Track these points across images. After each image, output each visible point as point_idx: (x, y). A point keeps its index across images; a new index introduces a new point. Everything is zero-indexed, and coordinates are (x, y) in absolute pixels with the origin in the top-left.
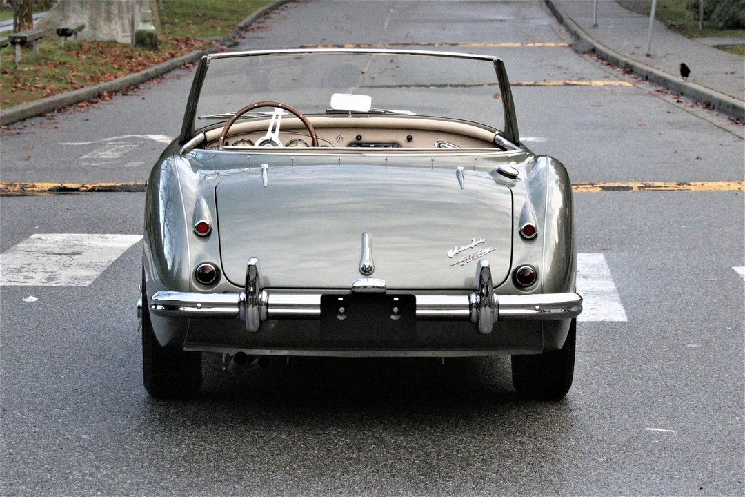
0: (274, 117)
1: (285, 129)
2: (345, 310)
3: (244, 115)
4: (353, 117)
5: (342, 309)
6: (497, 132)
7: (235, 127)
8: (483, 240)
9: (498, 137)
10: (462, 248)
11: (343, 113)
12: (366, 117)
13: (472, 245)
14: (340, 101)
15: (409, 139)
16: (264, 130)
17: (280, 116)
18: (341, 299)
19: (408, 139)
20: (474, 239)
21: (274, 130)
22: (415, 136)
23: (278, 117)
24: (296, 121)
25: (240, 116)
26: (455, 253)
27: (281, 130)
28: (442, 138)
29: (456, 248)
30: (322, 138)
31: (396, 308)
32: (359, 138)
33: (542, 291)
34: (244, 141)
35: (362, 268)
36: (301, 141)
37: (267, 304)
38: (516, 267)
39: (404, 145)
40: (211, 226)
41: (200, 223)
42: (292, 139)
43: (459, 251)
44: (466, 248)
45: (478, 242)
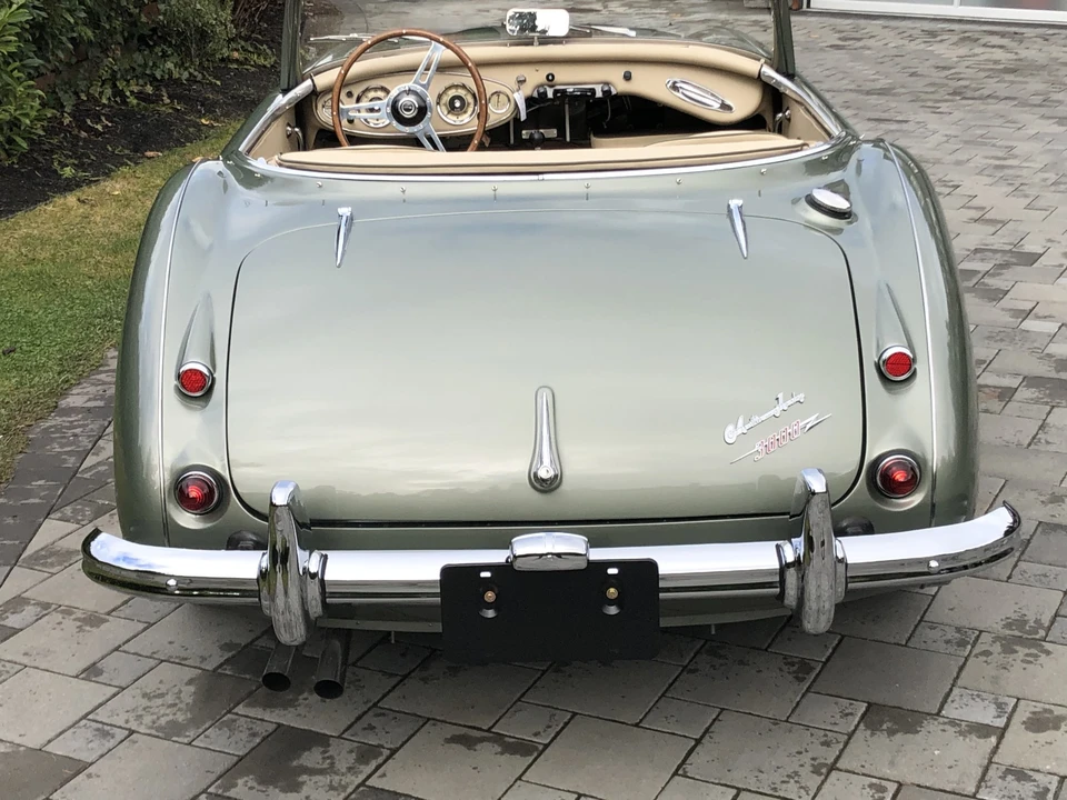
2: (496, 595)
4: (541, 44)
5: (490, 596)
6: (761, 61)
7: (357, 67)
8: (801, 397)
9: (765, 69)
10: (756, 419)
11: (526, 40)
12: (561, 43)
13: (777, 411)
15: (628, 77)
18: (485, 574)
19: (625, 77)
20: (780, 396)
22: (636, 71)
24: (448, 55)
26: (740, 432)
28: (677, 75)
29: (741, 421)
30: (494, 80)
31: (612, 590)
32: (550, 78)
33: (933, 505)
34: (376, 89)
35: (535, 475)
36: (464, 87)
37: (322, 581)
38: (875, 455)
39: (620, 86)
40: (213, 379)
41: (190, 370)
42: (447, 84)
43: (748, 426)
44: (763, 418)
45: (790, 402)
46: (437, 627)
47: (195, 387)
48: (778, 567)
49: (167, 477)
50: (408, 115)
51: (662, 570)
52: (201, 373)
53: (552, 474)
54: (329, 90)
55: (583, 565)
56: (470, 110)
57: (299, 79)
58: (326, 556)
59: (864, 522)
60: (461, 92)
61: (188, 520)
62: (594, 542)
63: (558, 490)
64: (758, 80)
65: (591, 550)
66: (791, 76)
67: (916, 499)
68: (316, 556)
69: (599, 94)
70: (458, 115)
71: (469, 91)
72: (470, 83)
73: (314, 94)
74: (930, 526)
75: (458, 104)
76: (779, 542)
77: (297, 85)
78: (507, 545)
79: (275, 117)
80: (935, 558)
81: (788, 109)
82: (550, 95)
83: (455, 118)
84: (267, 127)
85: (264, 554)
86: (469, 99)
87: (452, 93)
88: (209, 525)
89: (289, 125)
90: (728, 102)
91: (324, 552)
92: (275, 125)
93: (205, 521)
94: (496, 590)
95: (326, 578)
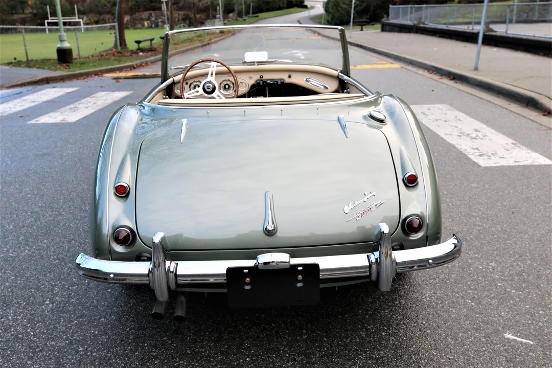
0: (211, 67)
1: (218, 73)
2: (251, 279)
3: (196, 66)
4: (258, 65)
5: (248, 280)
6: (339, 71)
7: (189, 74)
8: (374, 193)
9: (340, 74)
10: (357, 203)
11: (252, 63)
12: (265, 64)
13: (365, 199)
14: (250, 56)
15: (290, 77)
16: (206, 75)
17: (215, 66)
18: (246, 271)
20: (366, 193)
21: (212, 74)
22: (293, 75)
23: (214, 67)
24: (224, 68)
25: (192, 67)
26: (350, 208)
27: (216, 74)
28: (308, 76)
29: (350, 204)
30: (241, 78)
31: (300, 276)
32: (261, 77)
33: (427, 237)
34: (197, 81)
35: (266, 229)
36: (229, 80)
37: (176, 275)
38: (404, 217)
39: (288, 80)
40: (130, 189)
41: (120, 185)
42: (224, 79)
43: (353, 206)
44: (360, 202)
45: (370, 195)
46: (225, 291)
47: (122, 192)
48: (368, 264)
49: (111, 231)
50: (208, 90)
51: (321, 267)
52: (124, 186)
53: (273, 228)
54: (179, 82)
55: (289, 267)
56: (232, 89)
57: (168, 77)
58: (177, 263)
59: (400, 244)
60: (229, 83)
61: (119, 249)
62: (292, 256)
63: (275, 235)
64: (338, 78)
65: (291, 259)
66: (349, 77)
67: (420, 235)
68: (173, 263)
69: (279, 83)
70: (227, 91)
71: (231, 82)
72: (232, 79)
73: (174, 83)
74: (426, 246)
75: (227, 87)
76: (368, 254)
77: (167, 80)
78: (255, 258)
79: (159, 92)
80: (431, 259)
81: (348, 88)
82: (261, 83)
83: (226, 92)
84: (156, 95)
85: (151, 263)
86: (231, 85)
87: (225, 83)
88: (129, 250)
89: (164, 95)
90: (327, 86)
91: (176, 262)
92: (158, 95)
93: (126, 248)
94: (250, 277)
95: (177, 273)
